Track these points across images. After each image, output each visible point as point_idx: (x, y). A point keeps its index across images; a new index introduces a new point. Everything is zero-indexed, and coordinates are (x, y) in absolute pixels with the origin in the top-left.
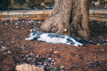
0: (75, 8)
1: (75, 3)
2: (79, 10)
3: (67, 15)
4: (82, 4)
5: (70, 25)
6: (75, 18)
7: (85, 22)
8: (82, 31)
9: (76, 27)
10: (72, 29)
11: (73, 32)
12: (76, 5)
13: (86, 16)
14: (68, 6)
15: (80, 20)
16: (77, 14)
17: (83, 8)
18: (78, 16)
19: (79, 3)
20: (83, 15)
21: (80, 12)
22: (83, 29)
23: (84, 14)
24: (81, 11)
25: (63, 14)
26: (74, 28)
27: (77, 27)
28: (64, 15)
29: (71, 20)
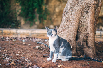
0: (82, 26)
1: (81, 21)
2: (85, 28)
3: (74, 32)
4: (89, 23)
5: (76, 42)
6: (81, 36)
7: (91, 40)
8: (87, 49)
9: (81, 44)
10: (78, 47)
11: (78, 49)
12: (83, 23)
13: (92, 35)
14: (75, 23)
15: (86, 38)
16: (84, 32)
17: (90, 26)
18: (84, 34)
19: (86, 22)
20: (89, 33)
21: (87, 30)
22: (88, 47)
23: (91, 33)
24: (88, 29)
25: (69, 31)
26: (80, 45)
27: (83, 45)
28: (71, 33)
29: (77, 38)
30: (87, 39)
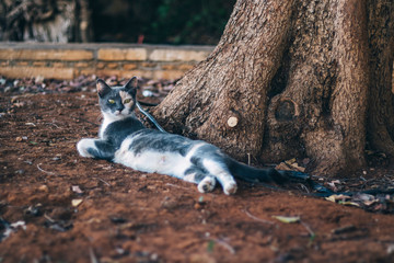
0: (307, 32)
1: (305, 9)
2: (324, 40)
4: (339, 14)
5: (268, 103)
6: (302, 77)
7: (347, 96)
8: (321, 133)
9: (297, 113)
10: (274, 122)
11: (277, 134)
12: (313, 18)
13: (352, 71)
14: (269, 18)
15: (323, 84)
16: (316, 56)
17: (342, 31)
18: (316, 66)
19: (326, 11)
20: (340, 63)
21: (330, 49)
22: (329, 126)
23: (346, 60)
24: (335, 44)
25: (241, 52)
26: (290, 117)
27: (302, 115)
28: (247, 59)
29: (277, 82)
30: (331, 91)
